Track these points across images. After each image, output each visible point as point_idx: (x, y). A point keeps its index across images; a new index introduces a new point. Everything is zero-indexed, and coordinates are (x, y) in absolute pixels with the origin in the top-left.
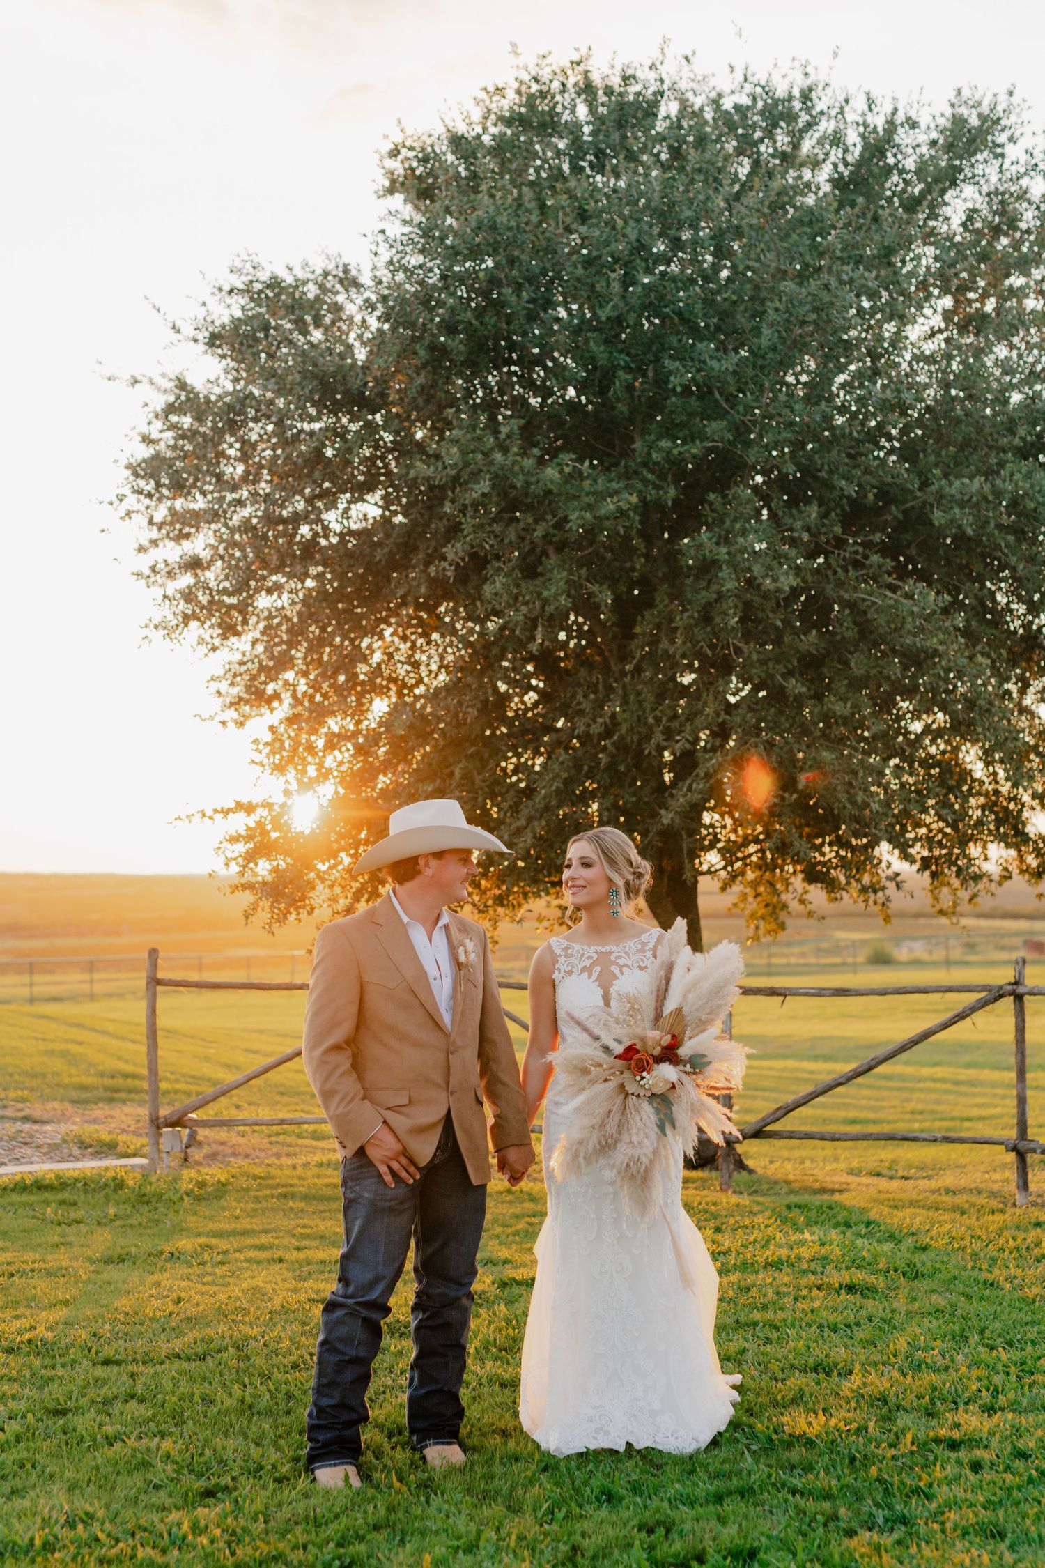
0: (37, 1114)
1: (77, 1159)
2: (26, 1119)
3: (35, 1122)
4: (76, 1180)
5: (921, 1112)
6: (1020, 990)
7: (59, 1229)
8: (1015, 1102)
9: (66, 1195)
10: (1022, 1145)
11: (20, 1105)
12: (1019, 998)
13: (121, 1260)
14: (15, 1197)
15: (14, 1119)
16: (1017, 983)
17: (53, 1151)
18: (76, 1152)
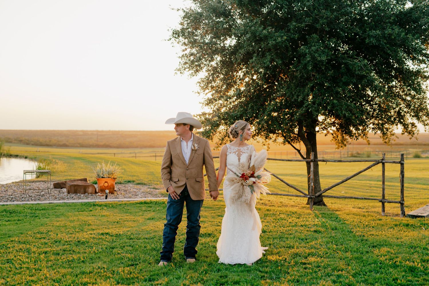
0: (157, 187)
1: (160, 197)
2: (154, 188)
3: (156, 189)
4: (154, 202)
5: (391, 195)
6: (384, 161)
7: (143, 212)
8: (382, 190)
9: (150, 205)
10: (383, 200)
11: (155, 185)
12: (383, 164)
13: (153, 219)
14: (138, 205)
15: (151, 188)
16: (383, 160)
17: (155, 196)
18: (160, 196)
